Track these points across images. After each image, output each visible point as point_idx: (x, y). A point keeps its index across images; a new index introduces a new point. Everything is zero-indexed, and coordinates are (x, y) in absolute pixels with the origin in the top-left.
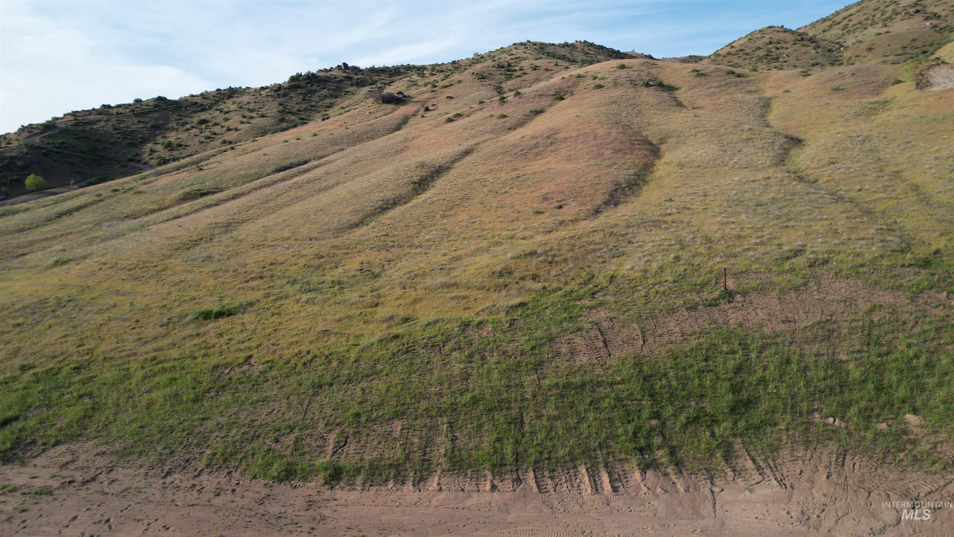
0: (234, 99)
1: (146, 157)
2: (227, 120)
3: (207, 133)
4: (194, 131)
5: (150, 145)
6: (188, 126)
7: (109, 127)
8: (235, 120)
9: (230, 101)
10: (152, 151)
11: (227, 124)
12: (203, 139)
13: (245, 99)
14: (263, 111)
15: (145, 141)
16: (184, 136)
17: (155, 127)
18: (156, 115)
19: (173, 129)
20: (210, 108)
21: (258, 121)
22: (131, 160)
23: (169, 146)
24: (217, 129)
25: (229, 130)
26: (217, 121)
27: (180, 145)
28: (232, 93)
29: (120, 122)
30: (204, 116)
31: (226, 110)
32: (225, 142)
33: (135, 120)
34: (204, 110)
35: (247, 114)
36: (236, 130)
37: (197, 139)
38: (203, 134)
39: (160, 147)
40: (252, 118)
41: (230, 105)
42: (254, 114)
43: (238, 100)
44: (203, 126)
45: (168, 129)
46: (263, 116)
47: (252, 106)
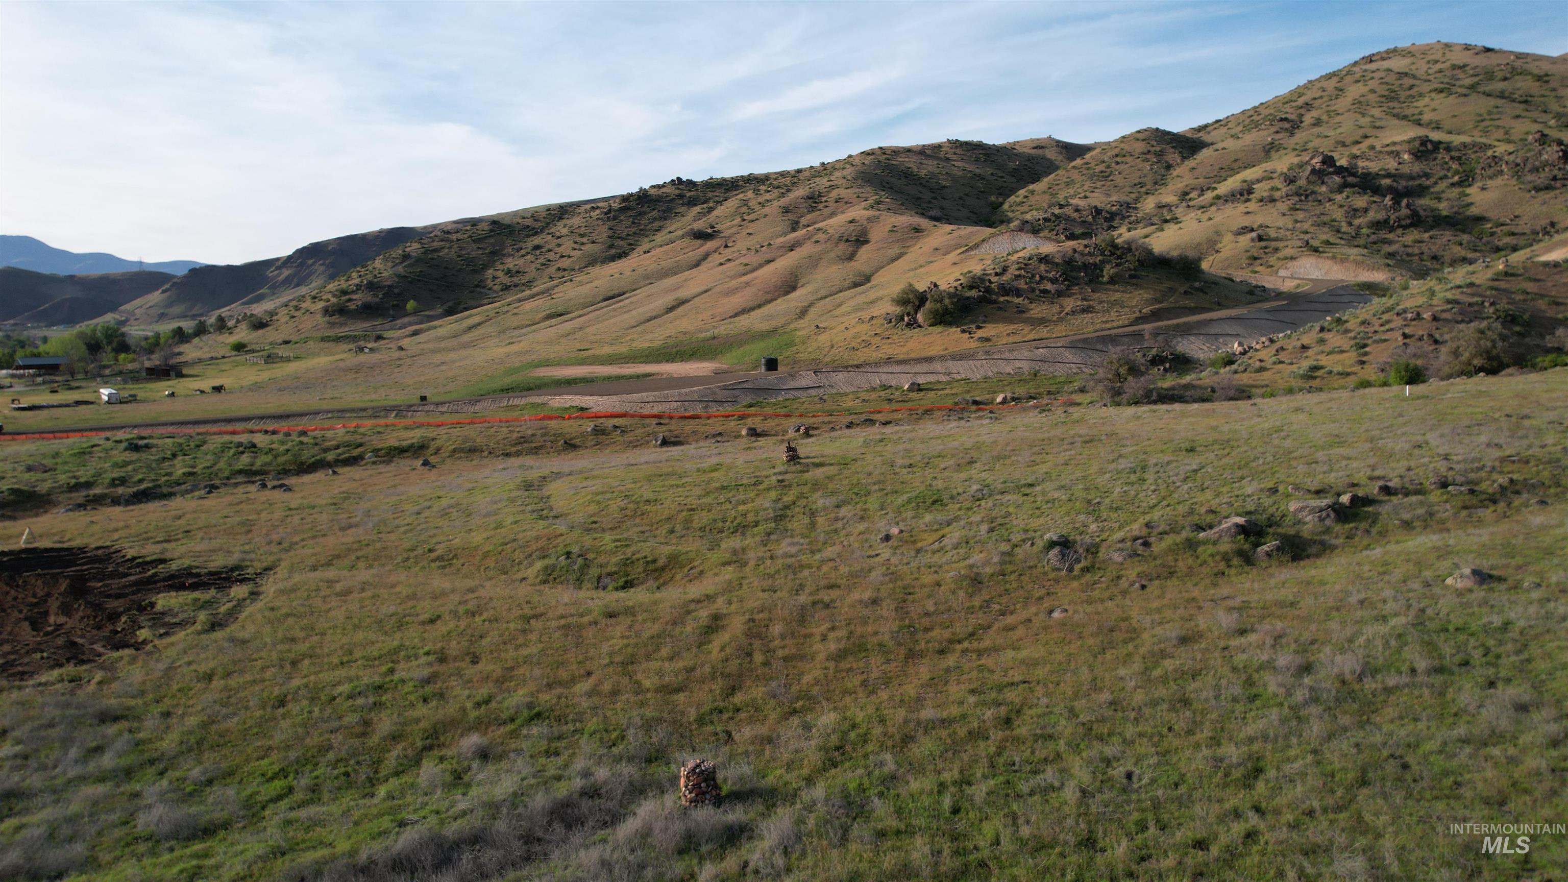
0: (564, 221)
1: (490, 283)
2: (559, 245)
3: (542, 260)
4: (529, 257)
5: (490, 271)
6: (523, 252)
7: (453, 254)
8: (567, 246)
9: (560, 224)
10: (494, 278)
11: (560, 250)
12: (539, 266)
13: (576, 221)
14: (594, 236)
15: (485, 267)
16: (521, 262)
17: (493, 253)
18: (492, 241)
19: (510, 255)
20: (542, 231)
21: (589, 248)
22: (477, 286)
23: (508, 272)
24: (551, 256)
25: (562, 257)
26: (550, 247)
27: (518, 272)
28: (562, 211)
29: (461, 248)
30: (537, 240)
31: (558, 234)
32: (559, 269)
33: (474, 246)
34: (536, 234)
35: (578, 239)
36: (569, 257)
37: (533, 266)
38: (539, 261)
39: (500, 274)
40: (583, 244)
41: (561, 228)
42: (585, 240)
43: (568, 222)
44: (538, 252)
45: (504, 255)
46: (593, 242)
47: (582, 230)
